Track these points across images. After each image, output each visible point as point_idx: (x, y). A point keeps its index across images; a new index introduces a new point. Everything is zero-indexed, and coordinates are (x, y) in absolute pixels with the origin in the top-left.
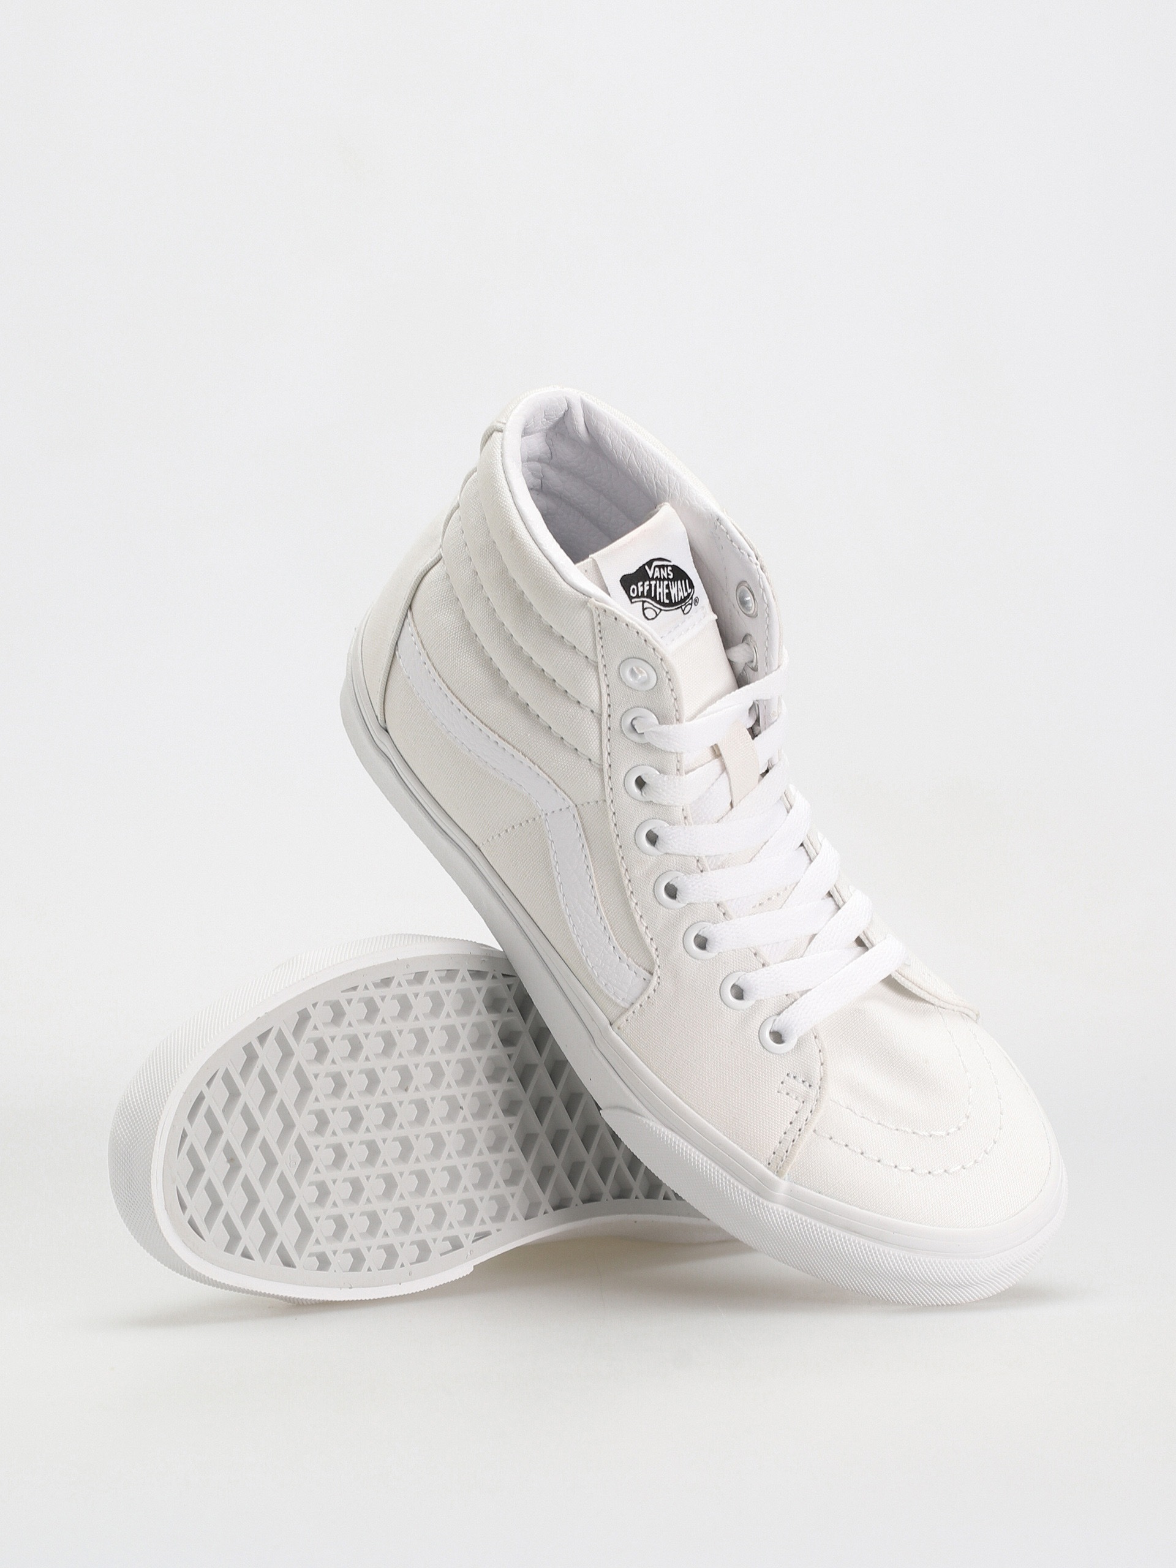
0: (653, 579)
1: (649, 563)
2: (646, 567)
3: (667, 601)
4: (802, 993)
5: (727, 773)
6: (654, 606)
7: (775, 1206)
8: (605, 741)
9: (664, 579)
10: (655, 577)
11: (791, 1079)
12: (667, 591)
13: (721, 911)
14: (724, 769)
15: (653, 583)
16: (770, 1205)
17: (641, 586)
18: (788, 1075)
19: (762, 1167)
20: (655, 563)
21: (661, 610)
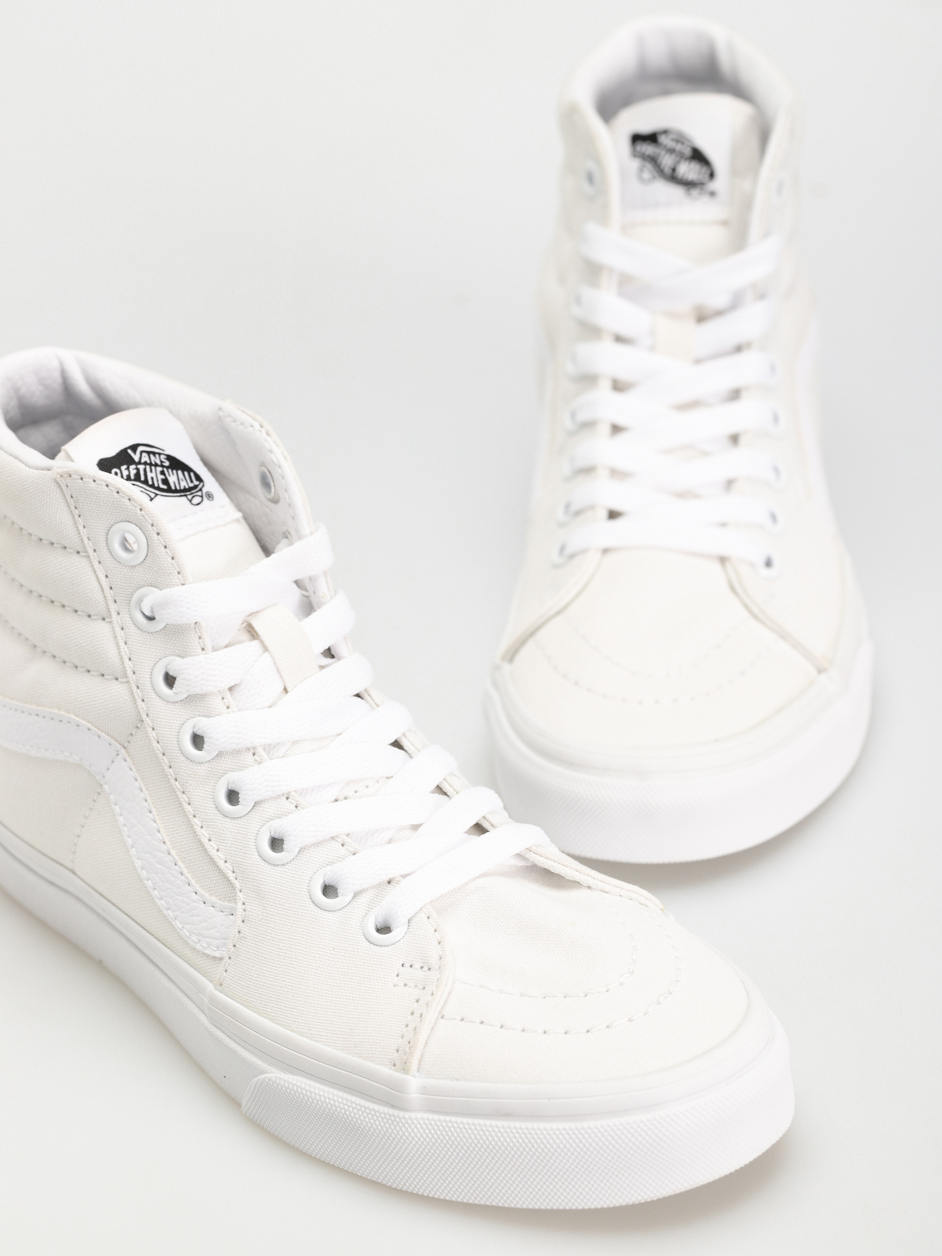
0: (140, 463)
1: (134, 448)
2: (129, 451)
3: (165, 487)
4: (404, 876)
5: (270, 653)
6: (145, 489)
7: (413, 1115)
8: (122, 644)
9: (156, 465)
10: (143, 461)
11: (407, 968)
12: (163, 477)
13: (292, 803)
14: (266, 649)
15: (141, 467)
16: (407, 1115)
17: (126, 469)
18: (403, 965)
19: (386, 1071)
20: (140, 449)
21: (157, 495)
